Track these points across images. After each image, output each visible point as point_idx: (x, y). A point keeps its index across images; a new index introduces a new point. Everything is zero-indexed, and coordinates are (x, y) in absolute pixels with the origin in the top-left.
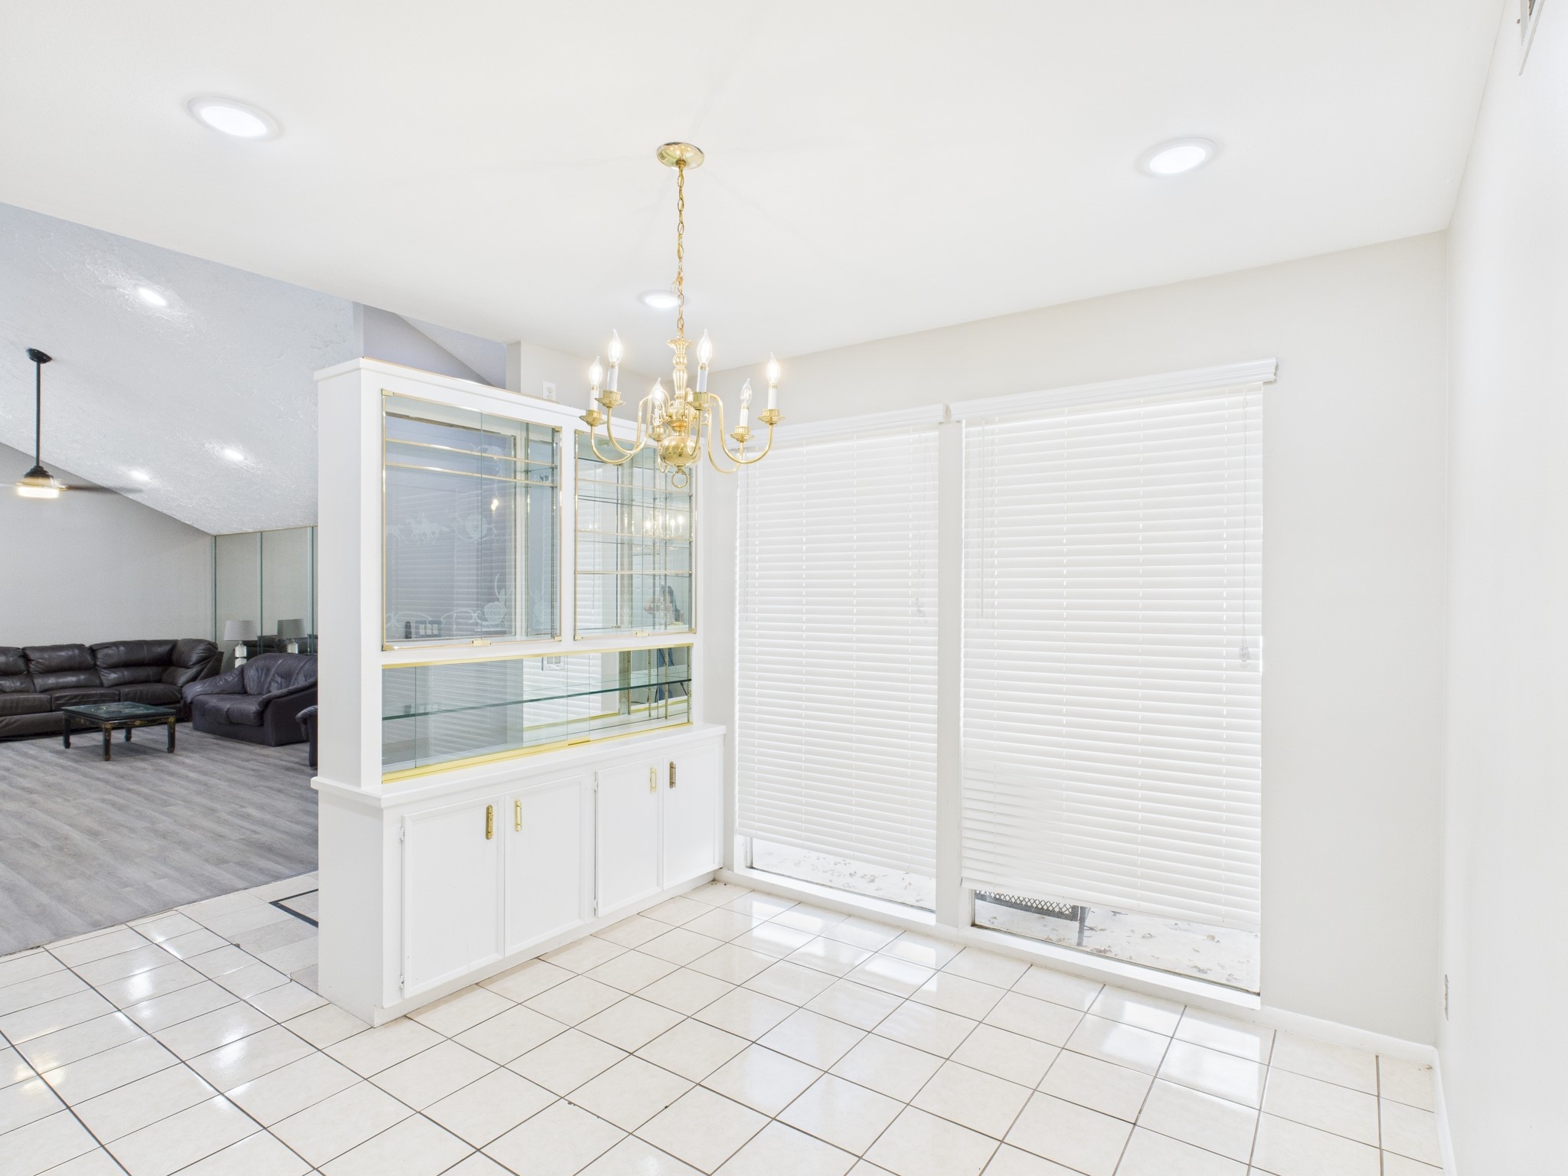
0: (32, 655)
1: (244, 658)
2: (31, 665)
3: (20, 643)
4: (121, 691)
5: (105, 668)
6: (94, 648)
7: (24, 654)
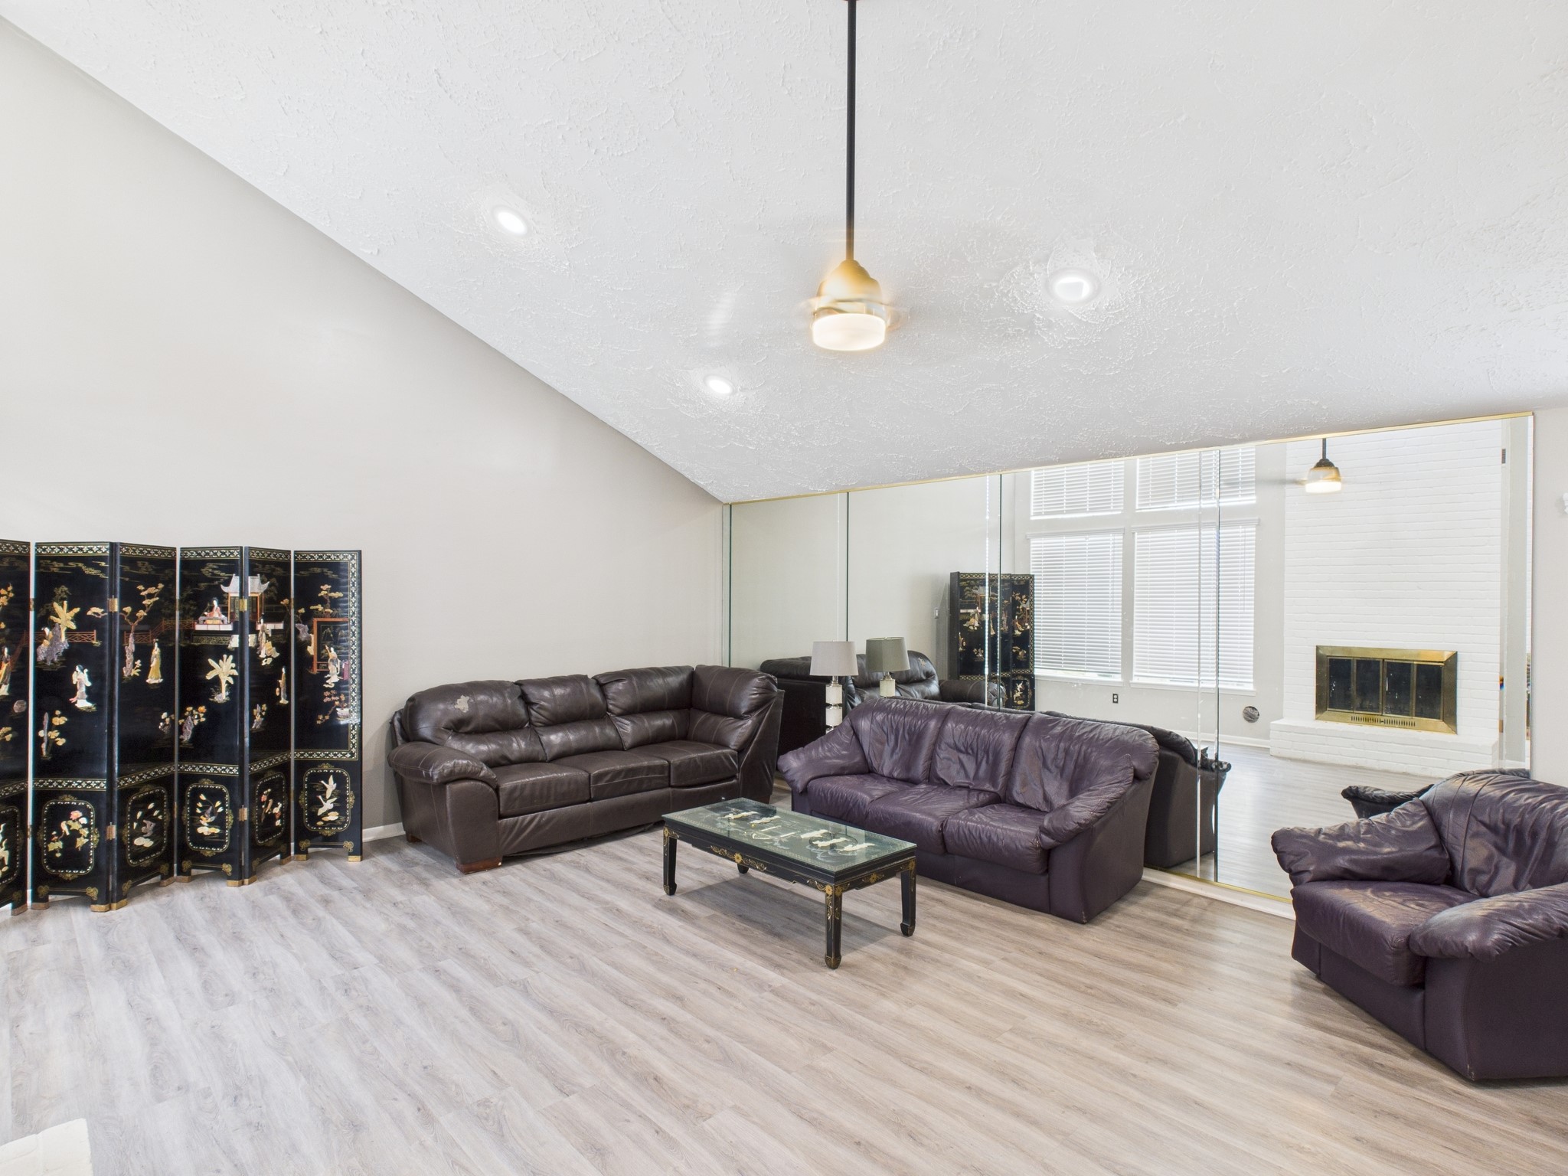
0: (533, 693)
1: (840, 705)
2: (533, 712)
3: (511, 674)
4: (672, 762)
5: (619, 715)
6: (602, 681)
7: (522, 690)
